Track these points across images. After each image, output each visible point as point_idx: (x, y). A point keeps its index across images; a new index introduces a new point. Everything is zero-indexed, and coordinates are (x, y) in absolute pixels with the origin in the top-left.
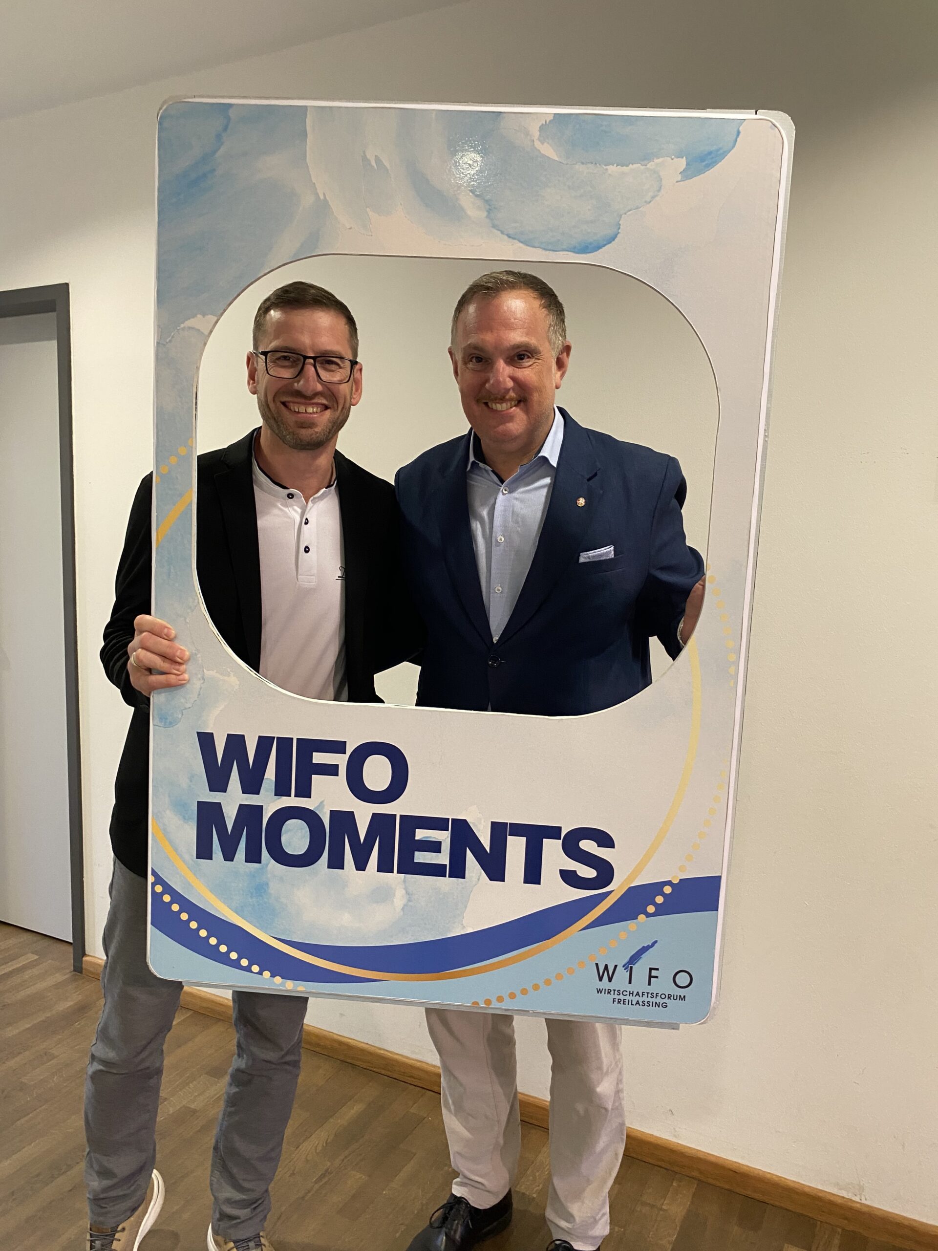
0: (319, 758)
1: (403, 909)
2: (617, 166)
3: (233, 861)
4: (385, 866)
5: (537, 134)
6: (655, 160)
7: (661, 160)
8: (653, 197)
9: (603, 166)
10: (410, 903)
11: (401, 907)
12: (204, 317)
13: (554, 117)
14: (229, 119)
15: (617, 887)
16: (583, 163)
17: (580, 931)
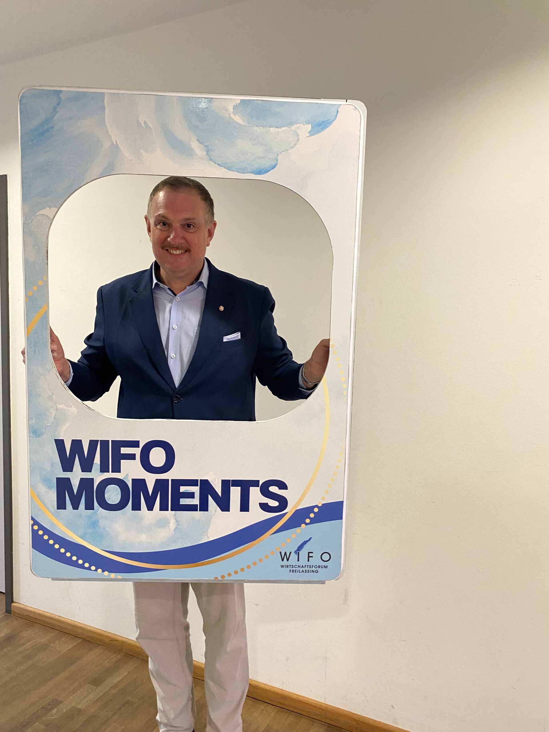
0: (124, 450)
1: (174, 530)
2: (275, 128)
3: (78, 509)
5: (232, 110)
6: (295, 125)
7: (298, 125)
8: (295, 145)
9: (268, 128)
10: (179, 527)
12: (50, 209)
13: (241, 102)
14: (60, 99)
15: (290, 510)
16: (257, 126)
17: (271, 535)
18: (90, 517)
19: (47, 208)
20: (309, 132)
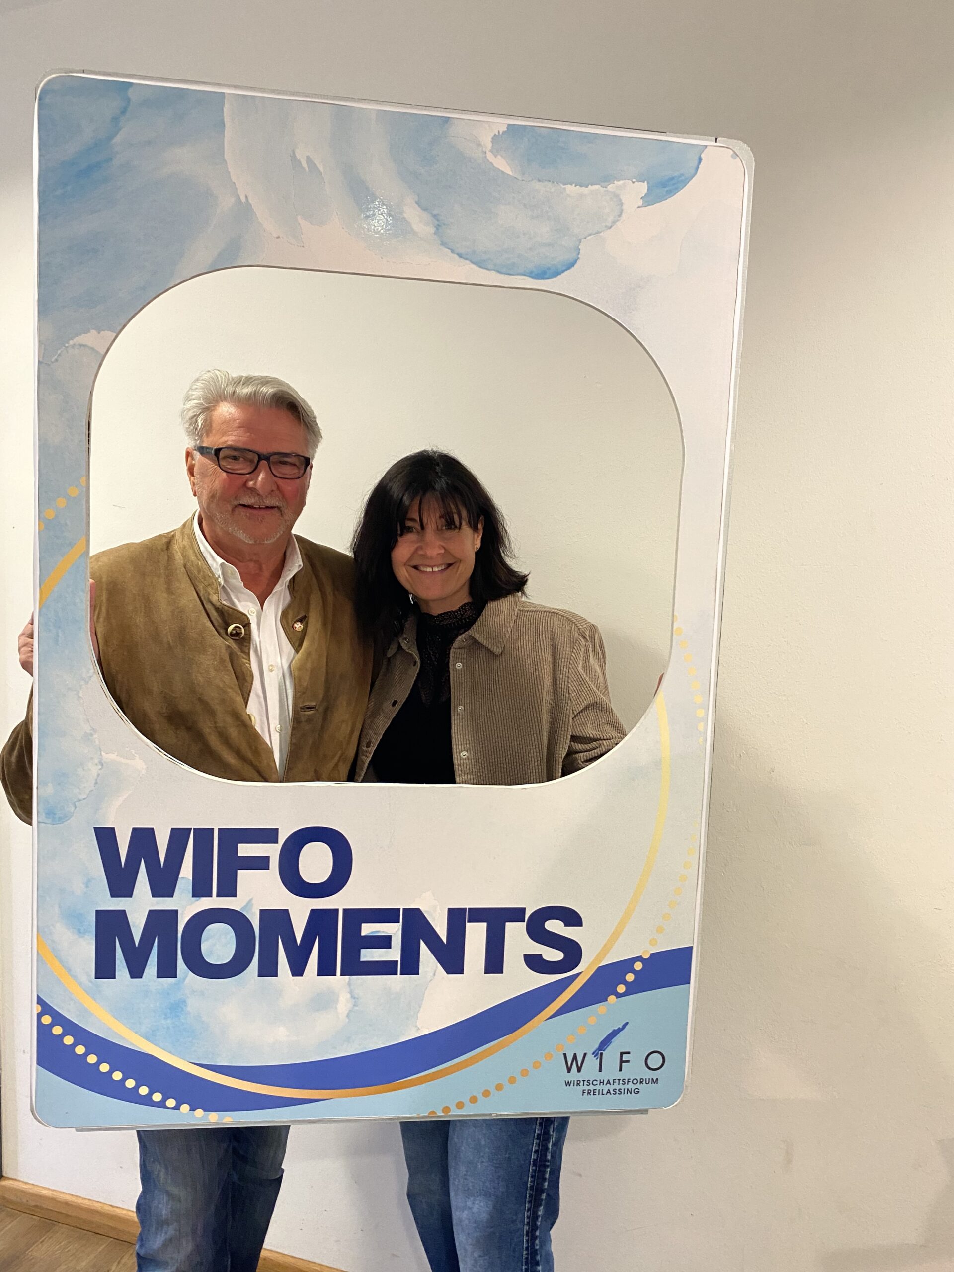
0: (245, 850)
2: (575, 186)
3: (141, 978)
4: (325, 969)
5: (489, 145)
6: (615, 182)
7: (621, 183)
8: (614, 222)
9: (561, 185)
10: (356, 1008)
11: (346, 1015)
12: (99, 333)
13: (507, 129)
14: (129, 101)
15: (585, 968)
16: (539, 181)
17: (546, 1020)
18: (168, 994)
19: (93, 332)
20: (642, 198)
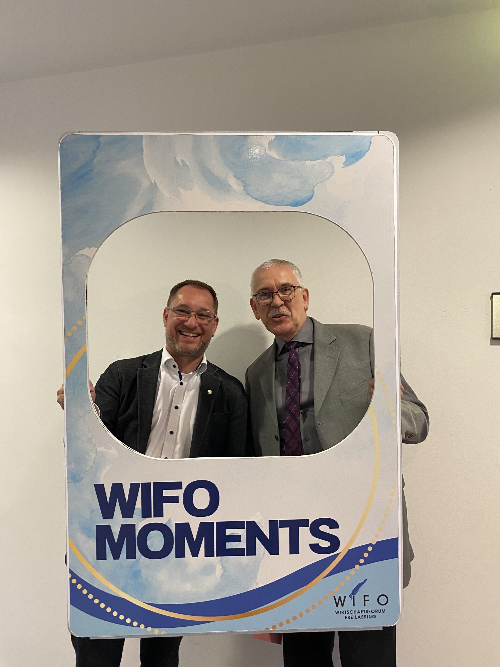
0: (167, 493)
1: (221, 577)
2: (310, 161)
4: (209, 553)
5: (267, 146)
6: (329, 157)
7: (332, 157)
8: (330, 176)
9: (303, 161)
10: (225, 573)
11: (220, 576)
13: (276, 137)
14: (99, 143)
15: (342, 550)
16: (292, 160)
17: (323, 578)
19: (87, 248)
20: (343, 163)
